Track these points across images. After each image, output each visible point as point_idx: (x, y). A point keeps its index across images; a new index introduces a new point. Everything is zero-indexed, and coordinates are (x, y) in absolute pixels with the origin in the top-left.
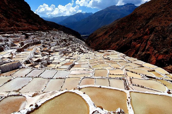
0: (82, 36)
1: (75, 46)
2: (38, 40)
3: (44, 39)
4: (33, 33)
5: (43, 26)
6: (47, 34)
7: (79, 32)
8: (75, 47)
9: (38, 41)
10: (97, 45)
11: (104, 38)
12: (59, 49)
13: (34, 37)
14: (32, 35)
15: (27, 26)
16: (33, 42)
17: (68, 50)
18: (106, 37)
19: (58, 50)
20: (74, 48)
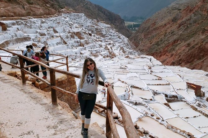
0: (127, 24)
1: (101, 46)
2: (25, 34)
3: (37, 32)
4: (15, 21)
5: (36, 6)
6: (43, 22)
7: (121, 15)
8: (98, 49)
9: (25, 36)
10: (152, 44)
11: (169, 31)
12: (64, 51)
13: (18, 29)
14: (13, 24)
15: (3, 7)
16: (15, 38)
17: (81, 54)
18: (172, 29)
19: (62, 53)
20: (95, 51)
